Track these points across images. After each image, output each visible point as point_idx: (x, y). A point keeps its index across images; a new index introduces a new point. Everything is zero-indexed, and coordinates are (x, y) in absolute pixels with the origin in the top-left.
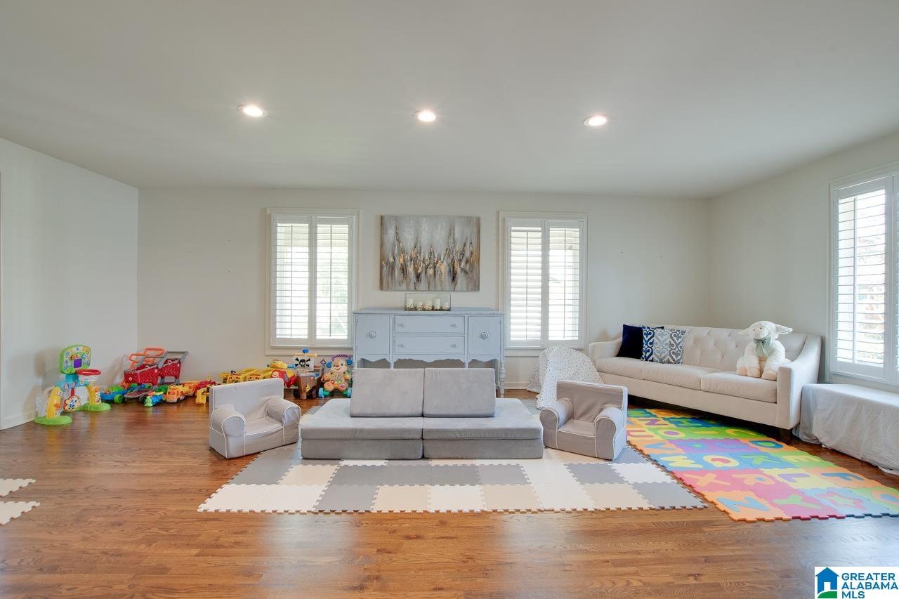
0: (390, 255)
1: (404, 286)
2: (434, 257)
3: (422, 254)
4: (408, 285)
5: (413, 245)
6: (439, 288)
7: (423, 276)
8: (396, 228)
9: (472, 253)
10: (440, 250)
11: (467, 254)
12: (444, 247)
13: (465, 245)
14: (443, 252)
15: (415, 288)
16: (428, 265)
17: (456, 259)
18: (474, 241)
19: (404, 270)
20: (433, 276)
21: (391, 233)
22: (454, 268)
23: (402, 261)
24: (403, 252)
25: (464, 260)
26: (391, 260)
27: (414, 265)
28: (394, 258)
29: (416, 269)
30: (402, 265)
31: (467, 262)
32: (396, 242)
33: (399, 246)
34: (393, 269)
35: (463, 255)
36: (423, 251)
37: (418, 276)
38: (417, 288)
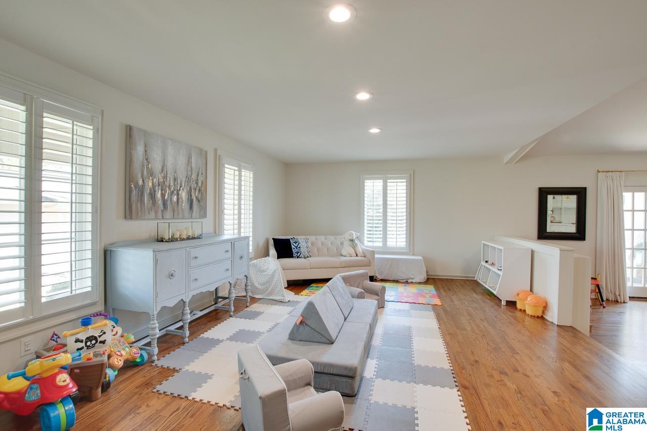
0: (139, 175)
1: (153, 214)
2: (177, 184)
3: (168, 179)
4: (156, 213)
5: (160, 168)
6: (180, 216)
7: (169, 203)
8: (146, 146)
9: (202, 183)
10: (182, 177)
11: (200, 184)
12: (185, 174)
13: (198, 175)
14: (184, 180)
15: (163, 216)
16: (173, 192)
17: (192, 187)
18: (204, 173)
19: (152, 195)
20: (176, 203)
21: (139, 150)
22: (191, 196)
23: (150, 184)
24: (151, 174)
25: (198, 189)
26: (140, 182)
27: (162, 190)
28: (143, 181)
29: (163, 195)
30: (150, 189)
31: (199, 191)
32: (145, 161)
33: (148, 168)
34: (142, 194)
35: (197, 183)
36: (168, 175)
37: (165, 204)
38: (164, 217)
